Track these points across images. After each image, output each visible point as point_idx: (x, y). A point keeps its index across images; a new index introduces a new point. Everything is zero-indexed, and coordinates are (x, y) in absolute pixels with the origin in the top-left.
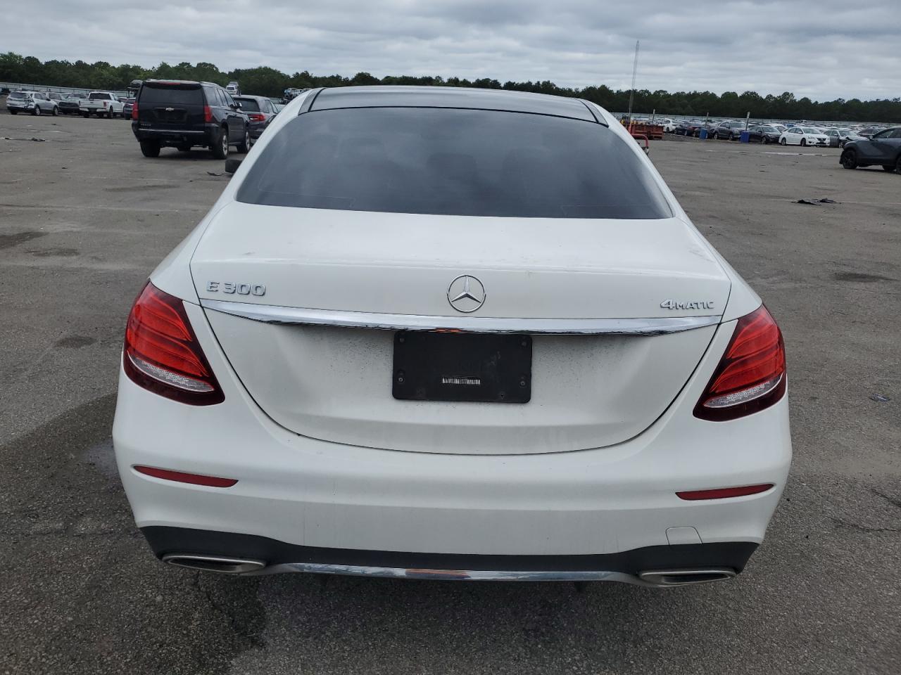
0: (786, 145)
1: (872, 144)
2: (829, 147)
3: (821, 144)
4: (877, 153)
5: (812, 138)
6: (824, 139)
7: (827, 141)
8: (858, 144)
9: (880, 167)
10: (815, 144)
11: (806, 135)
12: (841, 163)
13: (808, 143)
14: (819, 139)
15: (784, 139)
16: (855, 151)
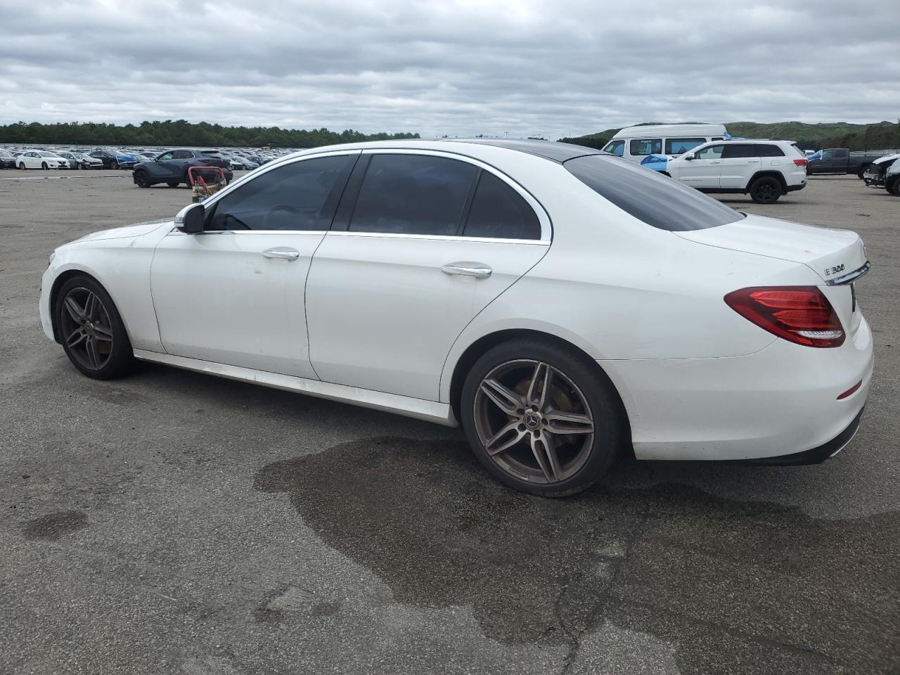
0: (26, 169)
1: (159, 165)
2: (71, 169)
3: (62, 167)
4: (166, 172)
5: (53, 161)
6: (64, 162)
7: (67, 164)
8: (147, 166)
9: (165, 184)
10: (57, 167)
11: (44, 159)
12: (135, 183)
13: (49, 167)
14: (60, 162)
15: (21, 163)
16: (145, 171)
